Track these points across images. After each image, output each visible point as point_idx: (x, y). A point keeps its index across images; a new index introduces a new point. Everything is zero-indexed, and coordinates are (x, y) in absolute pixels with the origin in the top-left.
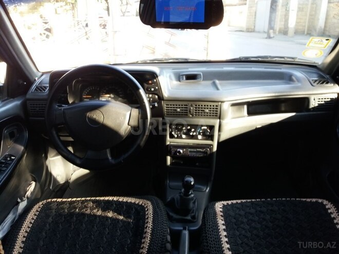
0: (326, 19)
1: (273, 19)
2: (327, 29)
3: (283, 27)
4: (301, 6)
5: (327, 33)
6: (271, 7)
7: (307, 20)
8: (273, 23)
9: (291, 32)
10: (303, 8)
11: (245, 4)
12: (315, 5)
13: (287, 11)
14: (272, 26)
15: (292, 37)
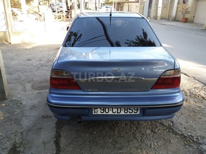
0: (177, 12)
1: (150, 12)
2: (177, 17)
3: (155, 15)
4: (165, 5)
5: (177, 19)
6: (149, 6)
7: (168, 13)
8: (150, 14)
9: (159, 18)
10: (166, 6)
11: (139, 2)
12: (171, 5)
13: (157, 8)
14: (149, 15)
15: (159, 21)
